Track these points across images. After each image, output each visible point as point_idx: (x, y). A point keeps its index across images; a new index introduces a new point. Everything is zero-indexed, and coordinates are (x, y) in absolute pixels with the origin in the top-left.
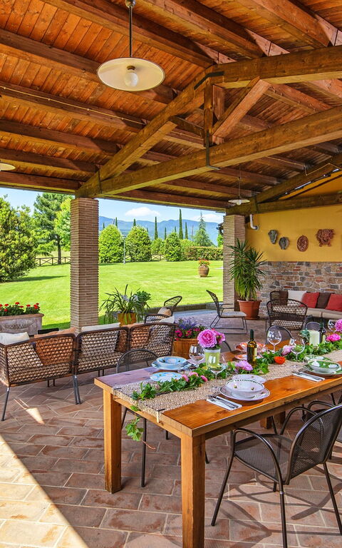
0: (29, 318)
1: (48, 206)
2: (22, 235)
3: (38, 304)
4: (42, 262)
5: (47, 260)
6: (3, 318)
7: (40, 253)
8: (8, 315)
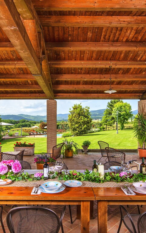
1: (112, 106)
2: (84, 118)
3: (34, 143)
4: (109, 129)
5: (111, 128)
6: (18, 147)
7: (108, 125)
8: (20, 146)
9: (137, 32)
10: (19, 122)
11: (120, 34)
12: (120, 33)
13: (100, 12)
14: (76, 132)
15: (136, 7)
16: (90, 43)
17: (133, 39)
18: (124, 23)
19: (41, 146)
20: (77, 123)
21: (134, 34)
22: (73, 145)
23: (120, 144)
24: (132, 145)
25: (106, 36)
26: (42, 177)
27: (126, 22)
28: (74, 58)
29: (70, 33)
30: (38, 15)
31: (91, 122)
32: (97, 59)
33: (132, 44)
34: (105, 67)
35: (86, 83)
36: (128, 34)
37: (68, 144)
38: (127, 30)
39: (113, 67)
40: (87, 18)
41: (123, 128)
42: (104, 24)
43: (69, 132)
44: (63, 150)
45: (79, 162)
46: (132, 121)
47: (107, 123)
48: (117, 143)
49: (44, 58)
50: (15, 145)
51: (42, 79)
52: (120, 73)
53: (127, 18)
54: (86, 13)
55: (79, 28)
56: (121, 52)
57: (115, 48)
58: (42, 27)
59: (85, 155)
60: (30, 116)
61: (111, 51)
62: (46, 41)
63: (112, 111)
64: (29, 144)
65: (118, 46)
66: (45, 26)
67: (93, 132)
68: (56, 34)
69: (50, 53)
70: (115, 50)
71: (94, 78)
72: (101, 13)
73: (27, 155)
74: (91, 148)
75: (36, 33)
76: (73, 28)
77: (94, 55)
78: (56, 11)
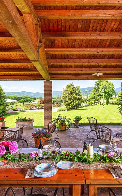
0: (27, 123)
1: (99, 84)
2: (76, 95)
3: (33, 118)
4: (97, 104)
5: (98, 103)
6: (19, 122)
7: (96, 101)
8: (21, 121)
9: (120, 23)
10: (21, 98)
11: (105, 26)
12: (106, 24)
13: (89, 6)
14: (69, 107)
15: (119, 3)
16: (80, 33)
17: (117, 30)
18: (109, 16)
19: (39, 120)
20: (69, 99)
21: (118, 25)
22: (66, 120)
23: (106, 117)
24: (117, 119)
25: (93, 27)
26: (37, 157)
27: (111, 15)
28: (66, 46)
29: (63, 24)
30: (35, 9)
31: (81, 98)
32: (86, 46)
33: (116, 34)
34: (93, 53)
35: (77, 67)
36: (112, 25)
37: (62, 119)
38: (111, 22)
39: (100, 53)
40: (78, 11)
41: (108, 103)
42: (92, 17)
43: (63, 107)
44: (58, 124)
45: (71, 135)
46: (116, 97)
47: (95, 99)
48: (104, 117)
49: (41, 46)
50: (16, 120)
51: (39, 64)
52: (106, 58)
53: (112, 12)
54: (77, 7)
55: (71, 20)
56: (107, 41)
57: (102, 37)
58: (39, 19)
59: (76, 128)
60: (31, 93)
61: (98, 40)
62: (43, 31)
63: (99, 88)
64: (28, 119)
65: (104, 35)
66: (42, 19)
67: (84, 107)
68: (51, 25)
69: (46, 41)
70: (102, 39)
71: (83, 63)
72: (89, 8)
73: (27, 128)
74: (82, 121)
75: (33, 25)
76: (65, 20)
77: (84, 43)
78: (51, 6)
